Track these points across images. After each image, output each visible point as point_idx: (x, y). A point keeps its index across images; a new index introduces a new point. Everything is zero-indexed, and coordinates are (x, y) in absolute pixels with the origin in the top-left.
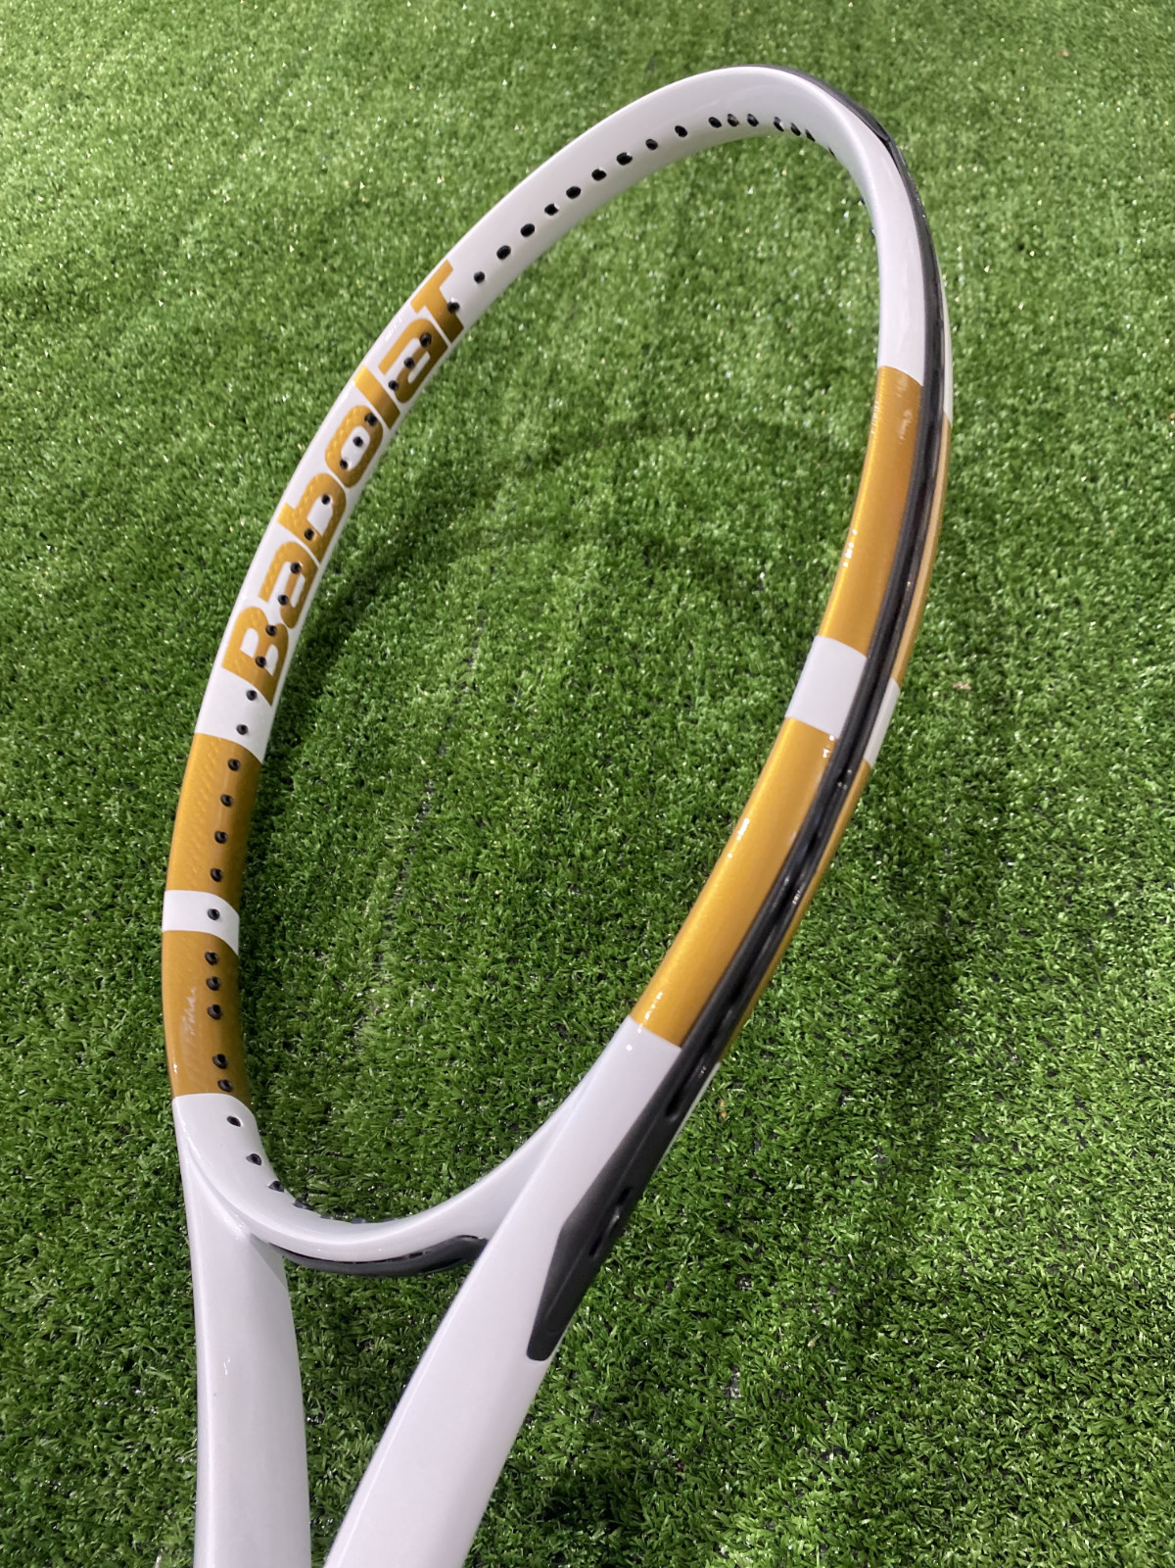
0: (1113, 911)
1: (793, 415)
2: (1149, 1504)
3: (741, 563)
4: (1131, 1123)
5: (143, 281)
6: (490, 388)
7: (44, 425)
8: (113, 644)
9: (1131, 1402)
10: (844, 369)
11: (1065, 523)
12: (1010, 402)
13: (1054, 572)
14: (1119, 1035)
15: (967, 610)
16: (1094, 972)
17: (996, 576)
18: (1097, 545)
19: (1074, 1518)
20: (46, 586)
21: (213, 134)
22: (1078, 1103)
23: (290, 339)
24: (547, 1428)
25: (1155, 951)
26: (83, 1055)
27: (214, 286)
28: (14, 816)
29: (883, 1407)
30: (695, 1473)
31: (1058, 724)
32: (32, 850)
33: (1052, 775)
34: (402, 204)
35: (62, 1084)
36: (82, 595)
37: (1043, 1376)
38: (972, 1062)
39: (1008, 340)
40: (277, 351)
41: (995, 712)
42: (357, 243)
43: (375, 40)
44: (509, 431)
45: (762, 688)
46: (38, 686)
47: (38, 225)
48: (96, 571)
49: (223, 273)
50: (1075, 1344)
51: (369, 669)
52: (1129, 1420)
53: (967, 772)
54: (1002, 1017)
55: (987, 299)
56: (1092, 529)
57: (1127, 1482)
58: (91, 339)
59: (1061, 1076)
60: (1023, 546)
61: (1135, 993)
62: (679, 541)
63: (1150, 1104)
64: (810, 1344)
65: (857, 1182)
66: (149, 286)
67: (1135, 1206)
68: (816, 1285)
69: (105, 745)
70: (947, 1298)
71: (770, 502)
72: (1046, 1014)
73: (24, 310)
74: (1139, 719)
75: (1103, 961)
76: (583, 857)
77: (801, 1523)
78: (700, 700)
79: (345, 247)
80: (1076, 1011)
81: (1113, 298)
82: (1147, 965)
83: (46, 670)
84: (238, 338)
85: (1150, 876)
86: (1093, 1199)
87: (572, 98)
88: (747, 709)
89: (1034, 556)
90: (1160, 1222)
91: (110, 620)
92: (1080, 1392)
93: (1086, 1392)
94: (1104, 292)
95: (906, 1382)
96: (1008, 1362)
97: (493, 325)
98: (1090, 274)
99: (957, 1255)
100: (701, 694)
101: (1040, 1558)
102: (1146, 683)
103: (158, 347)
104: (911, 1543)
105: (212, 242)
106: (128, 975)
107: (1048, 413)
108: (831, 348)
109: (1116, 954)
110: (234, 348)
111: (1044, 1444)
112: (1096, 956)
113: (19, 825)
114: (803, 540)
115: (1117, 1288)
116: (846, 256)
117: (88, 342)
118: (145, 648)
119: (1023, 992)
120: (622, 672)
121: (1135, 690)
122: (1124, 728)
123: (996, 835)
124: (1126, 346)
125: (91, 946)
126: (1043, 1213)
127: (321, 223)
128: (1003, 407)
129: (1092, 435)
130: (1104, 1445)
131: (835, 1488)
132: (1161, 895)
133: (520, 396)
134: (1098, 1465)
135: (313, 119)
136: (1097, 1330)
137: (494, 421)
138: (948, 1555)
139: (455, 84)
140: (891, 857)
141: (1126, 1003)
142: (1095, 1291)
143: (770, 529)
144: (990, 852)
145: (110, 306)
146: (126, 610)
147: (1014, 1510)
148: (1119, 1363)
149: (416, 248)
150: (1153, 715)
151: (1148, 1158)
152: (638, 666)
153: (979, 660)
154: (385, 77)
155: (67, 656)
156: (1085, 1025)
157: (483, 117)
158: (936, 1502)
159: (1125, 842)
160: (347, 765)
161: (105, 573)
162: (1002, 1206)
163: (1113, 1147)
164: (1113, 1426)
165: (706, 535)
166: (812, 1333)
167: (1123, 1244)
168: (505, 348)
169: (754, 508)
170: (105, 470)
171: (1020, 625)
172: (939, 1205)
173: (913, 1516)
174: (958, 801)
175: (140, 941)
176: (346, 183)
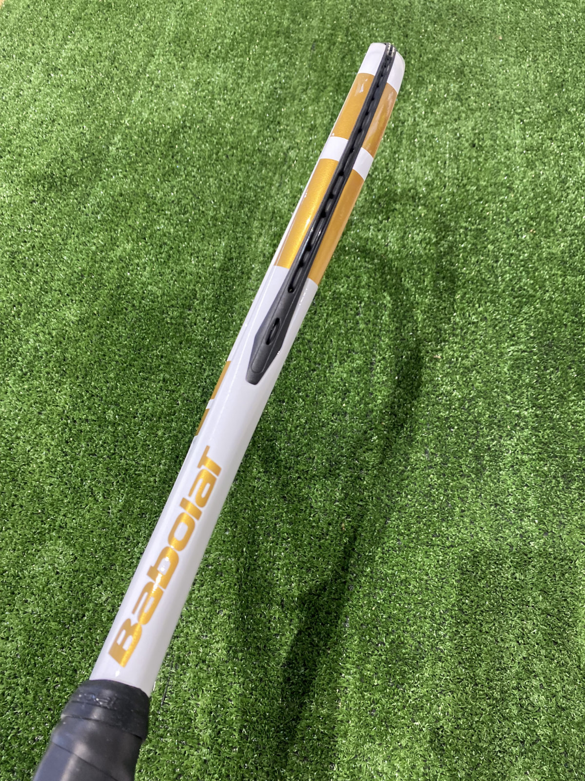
0: (489, 449)
1: (374, 233)
2: (485, 658)
3: (352, 304)
4: (490, 529)
5: (95, 169)
6: (247, 222)
7: (62, 243)
8: (103, 344)
9: (481, 625)
10: (395, 209)
11: (483, 282)
12: (464, 225)
13: (477, 305)
14: (488, 497)
15: (441, 323)
16: (481, 472)
17: (453, 308)
18: (496, 292)
19: (460, 663)
20: (72, 318)
21: (119, 89)
22: (471, 522)
23: (161, 198)
24: (283, 638)
25: (504, 464)
26: (110, 511)
27: (126, 171)
28: (73, 419)
29: (398, 629)
30: (334, 651)
31: (474, 372)
32: (81, 431)
33: (470, 394)
34: (205, 127)
35: (104, 522)
36: (87, 322)
37: (452, 618)
38: (434, 508)
39: (465, 194)
40: (156, 205)
41: (449, 367)
42: (186, 148)
43: (187, 35)
44: (256, 242)
45: (359, 359)
46: (75, 363)
47: (46, 141)
48: (92, 311)
49: (129, 164)
50: (464, 607)
51: (205, 353)
52: (481, 631)
53: (437, 393)
54: (446, 490)
55: (458, 173)
56: (494, 285)
57: (478, 651)
58: (77, 199)
59: (466, 513)
60: (465, 294)
61: (495, 481)
62: (326, 294)
63: (497, 522)
64: (373, 609)
65: (391, 552)
66: (99, 172)
67: (489, 559)
68: (375, 588)
69: (104, 388)
70: (421, 592)
71: (363, 275)
72: (462, 489)
73: (46, 186)
74: (505, 370)
75: (484, 469)
76: (291, 431)
77: (369, 666)
78: (335, 364)
79: (181, 150)
80: (473, 488)
81: (511, 172)
82: (501, 470)
83: (77, 356)
84: (139, 198)
85: (505, 434)
86: (474, 557)
87: (278, 66)
88: (353, 368)
89: (469, 298)
90: (497, 564)
91: (100, 333)
92: (465, 622)
93: (466, 622)
94: (508, 168)
95: (405, 621)
96: (441, 613)
97: (247, 190)
98: (502, 160)
99: (425, 578)
100: (336, 362)
101: (448, 676)
102: (510, 354)
103: (106, 203)
104: (405, 672)
105: (123, 149)
106: (123, 480)
107: (480, 229)
108: (390, 200)
109: (490, 466)
110: (138, 203)
111: (451, 640)
112: (482, 466)
113: (75, 421)
114: (376, 293)
115: (480, 587)
116: (398, 151)
117: (75, 201)
118: (115, 345)
119: (453, 480)
120: (304, 353)
121: (506, 357)
122: (500, 373)
123: (447, 419)
124: (515, 196)
125: (109, 470)
126: (456, 562)
127: (170, 138)
128: (461, 227)
129: (497, 241)
130: (472, 639)
131: (380, 655)
132: (509, 442)
133: (260, 226)
134: (469, 646)
135: (161, 80)
136: (472, 602)
137: (249, 238)
138: (417, 675)
139: (225, 60)
140: (407, 429)
141: (491, 484)
142: (472, 589)
143: (363, 287)
144: (445, 426)
145: (83, 182)
146: (106, 328)
147: (440, 661)
148: (479, 613)
149: (212, 150)
150: (512, 367)
151: (495, 542)
152: (311, 350)
153: (444, 345)
154: (193, 56)
155: (85, 350)
156: (476, 493)
157: (238, 78)
158: (414, 658)
159: (496, 421)
160: (199, 394)
161: (95, 312)
162: (442, 560)
163: (483, 538)
164: (475, 633)
165: (337, 291)
166: (374, 605)
167: (484, 572)
168: (253, 201)
169: (357, 277)
170: (90, 264)
171: (462, 329)
172: (420, 560)
173: (406, 664)
174: (433, 405)
175: (127, 467)
176: (180, 117)
